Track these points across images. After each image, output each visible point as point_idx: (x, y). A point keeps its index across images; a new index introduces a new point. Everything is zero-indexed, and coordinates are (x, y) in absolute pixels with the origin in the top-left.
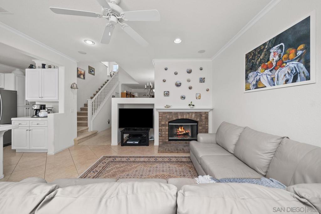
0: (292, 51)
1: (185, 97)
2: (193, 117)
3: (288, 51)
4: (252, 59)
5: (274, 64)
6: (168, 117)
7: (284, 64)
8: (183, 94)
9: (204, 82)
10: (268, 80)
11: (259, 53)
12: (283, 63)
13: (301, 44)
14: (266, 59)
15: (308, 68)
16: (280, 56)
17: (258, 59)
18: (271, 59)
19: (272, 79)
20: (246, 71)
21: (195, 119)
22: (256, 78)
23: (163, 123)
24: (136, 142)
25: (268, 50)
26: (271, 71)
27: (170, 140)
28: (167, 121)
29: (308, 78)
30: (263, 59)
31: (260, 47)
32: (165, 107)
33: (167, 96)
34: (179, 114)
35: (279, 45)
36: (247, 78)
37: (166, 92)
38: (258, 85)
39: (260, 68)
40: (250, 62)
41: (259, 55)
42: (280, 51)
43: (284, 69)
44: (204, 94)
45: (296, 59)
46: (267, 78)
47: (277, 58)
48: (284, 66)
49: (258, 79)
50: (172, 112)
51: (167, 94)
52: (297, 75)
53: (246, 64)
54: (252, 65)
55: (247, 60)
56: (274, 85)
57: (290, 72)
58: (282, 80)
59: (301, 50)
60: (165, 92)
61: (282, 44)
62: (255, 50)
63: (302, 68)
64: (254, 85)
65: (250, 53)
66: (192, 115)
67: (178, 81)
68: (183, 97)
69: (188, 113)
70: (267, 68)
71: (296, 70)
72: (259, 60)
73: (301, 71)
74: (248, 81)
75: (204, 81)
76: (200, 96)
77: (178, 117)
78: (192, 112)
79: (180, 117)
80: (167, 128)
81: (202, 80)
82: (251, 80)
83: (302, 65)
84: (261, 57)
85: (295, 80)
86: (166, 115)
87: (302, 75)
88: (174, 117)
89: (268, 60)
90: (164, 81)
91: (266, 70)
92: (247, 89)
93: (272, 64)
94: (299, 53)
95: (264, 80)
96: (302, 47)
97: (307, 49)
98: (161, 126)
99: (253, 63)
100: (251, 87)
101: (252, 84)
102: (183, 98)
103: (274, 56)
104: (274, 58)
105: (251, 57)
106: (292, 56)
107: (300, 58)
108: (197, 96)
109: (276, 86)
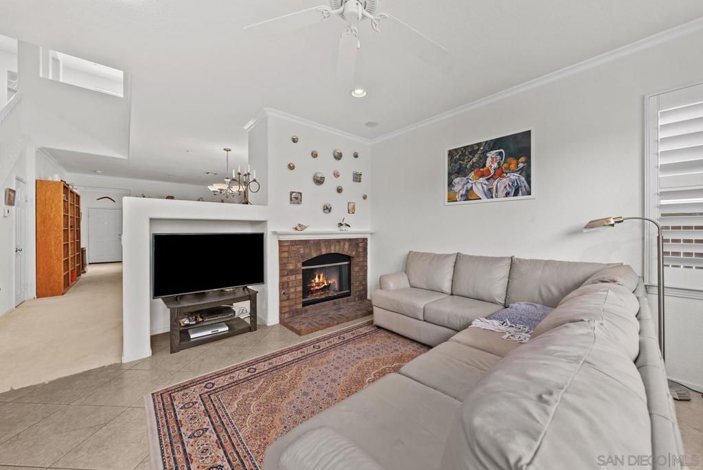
0: (513, 161)
1: (331, 208)
2: (346, 250)
3: (508, 160)
4: (459, 159)
5: (492, 172)
6: (302, 251)
7: (505, 175)
8: (327, 202)
9: (360, 181)
10: (484, 190)
11: (470, 153)
12: (503, 173)
13: (522, 156)
14: (482, 165)
15: (529, 182)
16: (499, 164)
17: (469, 162)
18: (488, 165)
19: (490, 190)
20: (450, 175)
21: (349, 253)
22: (465, 186)
23: (291, 267)
24: (220, 330)
25: (483, 153)
26: (487, 180)
27: (305, 304)
28: (299, 261)
29: (529, 193)
30: (476, 163)
31: (472, 146)
32: (296, 229)
33: (298, 203)
34: (323, 245)
35: (498, 151)
36: (450, 184)
37: (294, 194)
38: (468, 196)
39: (473, 174)
40: (455, 162)
41: (471, 157)
42: (499, 157)
43: (504, 180)
44: (360, 205)
45: (517, 171)
46: (483, 187)
47: (495, 165)
48: (504, 177)
49: (469, 187)
50: (309, 240)
51: (297, 198)
52: (518, 188)
53: (449, 165)
54: (460, 168)
55: (452, 158)
56: (492, 197)
57: (511, 184)
58: (501, 192)
59: (522, 162)
60: (291, 193)
61: (501, 150)
62: (465, 148)
63: (523, 182)
64: (462, 196)
65: (456, 150)
66: (344, 245)
67: (320, 173)
68: (327, 208)
69: (338, 241)
70: (482, 176)
71: (517, 183)
72: (471, 163)
73: (523, 185)
74: (453, 189)
75: (360, 179)
76: (354, 208)
77: (320, 250)
78: (345, 240)
79: (324, 252)
80: (300, 277)
81: (357, 178)
82: (457, 188)
83: (523, 179)
84: (474, 160)
85: (516, 194)
86: (298, 247)
87: (524, 189)
88: (313, 252)
89: (484, 166)
90: (291, 167)
91: (480, 177)
92: (451, 199)
93: (490, 171)
94: (521, 165)
95: (478, 190)
96: (522, 159)
97: (528, 162)
98: (288, 275)
99: (461, 165)
100: (458, 197)
101: (460, 194)
102: (327, 211)
103: (492, 162)
104: (491, 164)
105: (457, 157)
106: (512, 167)
107: (521, 171)
108: (350, 208)
109: (495, 199)
